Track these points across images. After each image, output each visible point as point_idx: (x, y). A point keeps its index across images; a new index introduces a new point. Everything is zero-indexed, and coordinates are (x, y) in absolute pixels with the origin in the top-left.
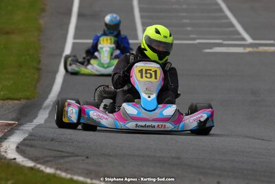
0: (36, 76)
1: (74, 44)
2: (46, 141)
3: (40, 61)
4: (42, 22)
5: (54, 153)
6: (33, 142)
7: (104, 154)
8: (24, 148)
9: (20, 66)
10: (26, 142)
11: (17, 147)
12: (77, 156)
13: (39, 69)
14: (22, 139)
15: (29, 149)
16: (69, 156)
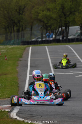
0: (18, 89)
1: (30, 77)
2: (26, 111)
3: (18, 83)
4: (17, 69)
5: (30, 115)
6: (22, 112)
7: (47, 115)
8: (19, 114)
9: (12, 86)
10: (19, 112)
11: (16, 114)
12: (38, 116)
13: (18, 86)
14: (17, 111)
15: (20, 114)
16: (35, 116)
